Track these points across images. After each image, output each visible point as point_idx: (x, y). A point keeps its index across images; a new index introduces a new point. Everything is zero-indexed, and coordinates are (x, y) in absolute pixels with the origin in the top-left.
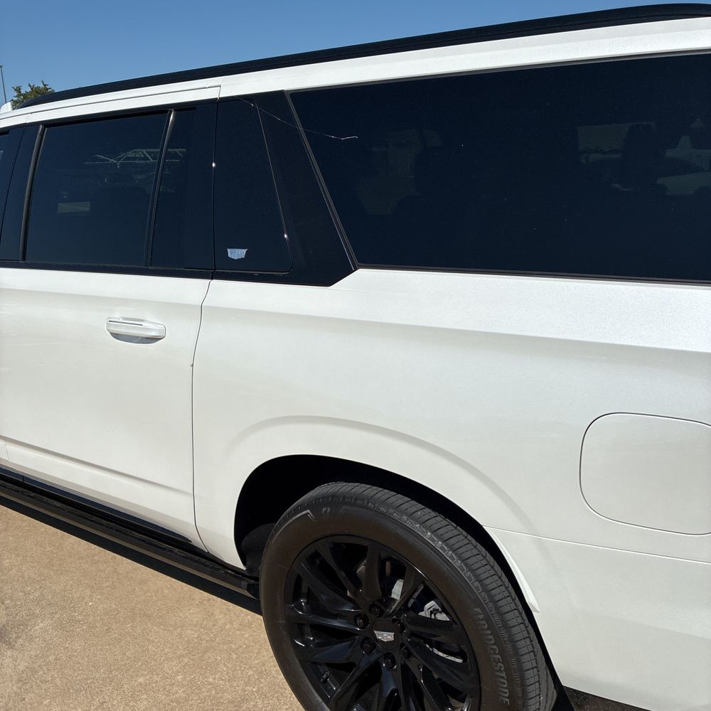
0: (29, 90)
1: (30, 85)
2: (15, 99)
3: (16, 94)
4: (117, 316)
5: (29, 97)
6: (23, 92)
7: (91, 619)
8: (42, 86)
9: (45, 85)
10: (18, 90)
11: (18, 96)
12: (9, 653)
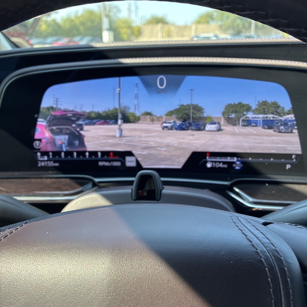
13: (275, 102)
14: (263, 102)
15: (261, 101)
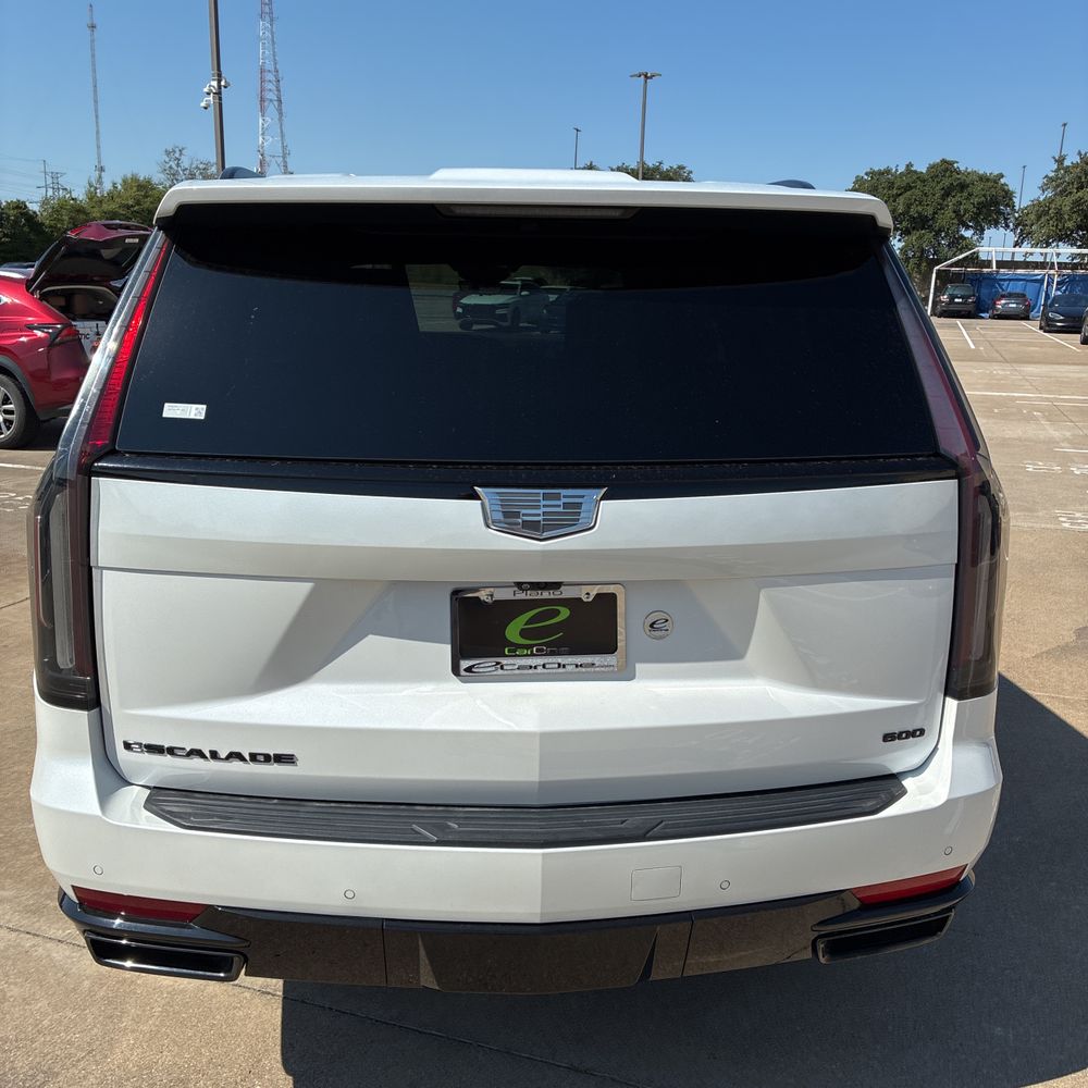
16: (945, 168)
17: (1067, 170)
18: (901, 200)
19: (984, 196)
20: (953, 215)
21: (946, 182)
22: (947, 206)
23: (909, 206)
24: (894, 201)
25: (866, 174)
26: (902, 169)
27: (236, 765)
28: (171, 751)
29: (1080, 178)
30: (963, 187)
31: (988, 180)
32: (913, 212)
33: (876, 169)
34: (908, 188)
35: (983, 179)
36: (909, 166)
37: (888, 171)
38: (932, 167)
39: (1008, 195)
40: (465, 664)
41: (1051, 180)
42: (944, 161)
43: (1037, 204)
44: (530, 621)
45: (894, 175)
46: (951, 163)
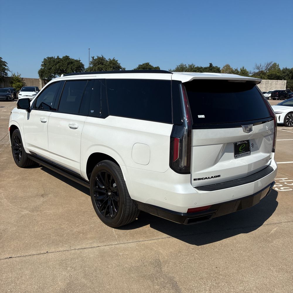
0: (97, 58)
1: (97, 56)
2: (92, 61)
3: (92, 59)
4: (71, 123)
5: (96, 60)
6: (95, 58)
7: (61, 196)
8: (101, 57)
9: (102, 56)
10: (93, 58)
11: (93, 60)
12: (43, 198)
13: (114, 60)
14: (99, 58)
15: (96, 58)
16: (67, 58)
17: (95, 60)
18: (57, 65)
19: (77, 65)
20: (71, 70)
21: (68, 61)
22: (69, 67)
23: (60, 67)
24: (56, 65)
25: (47, 58)
26: (56, 57)
27: (212, 179)
28: (202, 179)
29: (98, 62)
30: (72, 63)
31: (77, 61)
32: (61, 68)
33: (49, 57)
34: (59, 62)
35: (76, 61)
36: (58, 57)
37: (52, 58)
38: (64, 57)
39: (83, 65)
40: (236, 155)
41: (92, 62)
42: (66, 56)
43: (90, 68)
44: (242, 147)
45: (54, 59)
46: (68, 57)
